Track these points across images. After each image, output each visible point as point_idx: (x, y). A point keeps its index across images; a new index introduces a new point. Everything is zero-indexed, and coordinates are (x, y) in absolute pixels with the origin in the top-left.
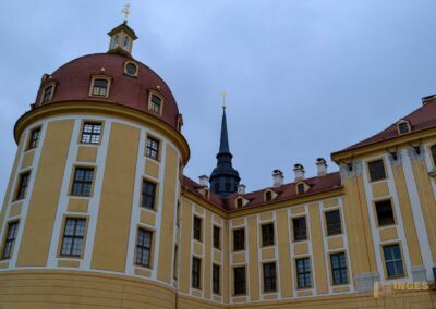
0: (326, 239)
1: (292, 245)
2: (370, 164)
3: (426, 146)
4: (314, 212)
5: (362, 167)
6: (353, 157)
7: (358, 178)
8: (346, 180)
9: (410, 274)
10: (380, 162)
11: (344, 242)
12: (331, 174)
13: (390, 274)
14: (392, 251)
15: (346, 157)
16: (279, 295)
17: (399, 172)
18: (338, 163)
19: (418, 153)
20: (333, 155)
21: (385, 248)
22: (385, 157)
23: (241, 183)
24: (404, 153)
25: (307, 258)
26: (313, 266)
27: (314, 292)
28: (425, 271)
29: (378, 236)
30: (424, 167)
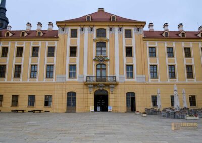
0: (46, 58)
1: (31, 59)
2: (72, 30)
3: (95, 28)
4: (43, 46)
5: (68, 31)
6: (65, 25)
7: (66, 35)
8: (60, 35)
9: (78, 78)
10: (76, 30)
11: (54, 61)
12: (54, 31)
13: (70, 76)
14: (73, 67)
15: (62, 24)
16: (21, 80)
17: (83, 36)
18: (58, 26)
19: (92, 30)
20: (57, 22)
21: (70, 66)
22: (79, 29)
23: (9, 25)
24: (87, 29)
25: (37, 65)
26: (39, 69)
27: (37, 80)
28: (83, 77)
29: (69, 60)
30: (92, 36)
